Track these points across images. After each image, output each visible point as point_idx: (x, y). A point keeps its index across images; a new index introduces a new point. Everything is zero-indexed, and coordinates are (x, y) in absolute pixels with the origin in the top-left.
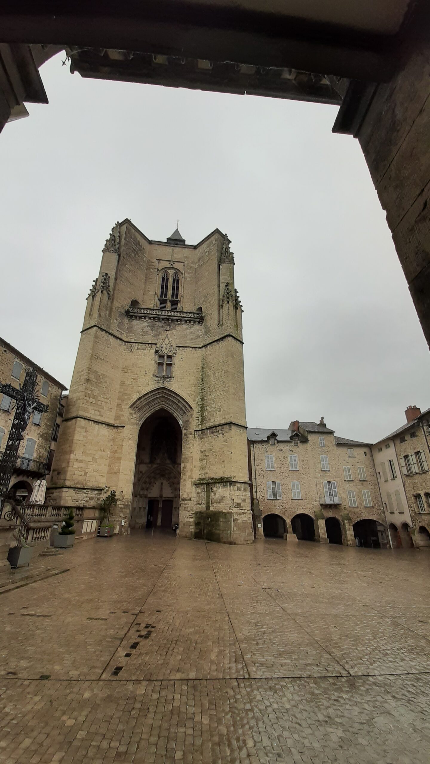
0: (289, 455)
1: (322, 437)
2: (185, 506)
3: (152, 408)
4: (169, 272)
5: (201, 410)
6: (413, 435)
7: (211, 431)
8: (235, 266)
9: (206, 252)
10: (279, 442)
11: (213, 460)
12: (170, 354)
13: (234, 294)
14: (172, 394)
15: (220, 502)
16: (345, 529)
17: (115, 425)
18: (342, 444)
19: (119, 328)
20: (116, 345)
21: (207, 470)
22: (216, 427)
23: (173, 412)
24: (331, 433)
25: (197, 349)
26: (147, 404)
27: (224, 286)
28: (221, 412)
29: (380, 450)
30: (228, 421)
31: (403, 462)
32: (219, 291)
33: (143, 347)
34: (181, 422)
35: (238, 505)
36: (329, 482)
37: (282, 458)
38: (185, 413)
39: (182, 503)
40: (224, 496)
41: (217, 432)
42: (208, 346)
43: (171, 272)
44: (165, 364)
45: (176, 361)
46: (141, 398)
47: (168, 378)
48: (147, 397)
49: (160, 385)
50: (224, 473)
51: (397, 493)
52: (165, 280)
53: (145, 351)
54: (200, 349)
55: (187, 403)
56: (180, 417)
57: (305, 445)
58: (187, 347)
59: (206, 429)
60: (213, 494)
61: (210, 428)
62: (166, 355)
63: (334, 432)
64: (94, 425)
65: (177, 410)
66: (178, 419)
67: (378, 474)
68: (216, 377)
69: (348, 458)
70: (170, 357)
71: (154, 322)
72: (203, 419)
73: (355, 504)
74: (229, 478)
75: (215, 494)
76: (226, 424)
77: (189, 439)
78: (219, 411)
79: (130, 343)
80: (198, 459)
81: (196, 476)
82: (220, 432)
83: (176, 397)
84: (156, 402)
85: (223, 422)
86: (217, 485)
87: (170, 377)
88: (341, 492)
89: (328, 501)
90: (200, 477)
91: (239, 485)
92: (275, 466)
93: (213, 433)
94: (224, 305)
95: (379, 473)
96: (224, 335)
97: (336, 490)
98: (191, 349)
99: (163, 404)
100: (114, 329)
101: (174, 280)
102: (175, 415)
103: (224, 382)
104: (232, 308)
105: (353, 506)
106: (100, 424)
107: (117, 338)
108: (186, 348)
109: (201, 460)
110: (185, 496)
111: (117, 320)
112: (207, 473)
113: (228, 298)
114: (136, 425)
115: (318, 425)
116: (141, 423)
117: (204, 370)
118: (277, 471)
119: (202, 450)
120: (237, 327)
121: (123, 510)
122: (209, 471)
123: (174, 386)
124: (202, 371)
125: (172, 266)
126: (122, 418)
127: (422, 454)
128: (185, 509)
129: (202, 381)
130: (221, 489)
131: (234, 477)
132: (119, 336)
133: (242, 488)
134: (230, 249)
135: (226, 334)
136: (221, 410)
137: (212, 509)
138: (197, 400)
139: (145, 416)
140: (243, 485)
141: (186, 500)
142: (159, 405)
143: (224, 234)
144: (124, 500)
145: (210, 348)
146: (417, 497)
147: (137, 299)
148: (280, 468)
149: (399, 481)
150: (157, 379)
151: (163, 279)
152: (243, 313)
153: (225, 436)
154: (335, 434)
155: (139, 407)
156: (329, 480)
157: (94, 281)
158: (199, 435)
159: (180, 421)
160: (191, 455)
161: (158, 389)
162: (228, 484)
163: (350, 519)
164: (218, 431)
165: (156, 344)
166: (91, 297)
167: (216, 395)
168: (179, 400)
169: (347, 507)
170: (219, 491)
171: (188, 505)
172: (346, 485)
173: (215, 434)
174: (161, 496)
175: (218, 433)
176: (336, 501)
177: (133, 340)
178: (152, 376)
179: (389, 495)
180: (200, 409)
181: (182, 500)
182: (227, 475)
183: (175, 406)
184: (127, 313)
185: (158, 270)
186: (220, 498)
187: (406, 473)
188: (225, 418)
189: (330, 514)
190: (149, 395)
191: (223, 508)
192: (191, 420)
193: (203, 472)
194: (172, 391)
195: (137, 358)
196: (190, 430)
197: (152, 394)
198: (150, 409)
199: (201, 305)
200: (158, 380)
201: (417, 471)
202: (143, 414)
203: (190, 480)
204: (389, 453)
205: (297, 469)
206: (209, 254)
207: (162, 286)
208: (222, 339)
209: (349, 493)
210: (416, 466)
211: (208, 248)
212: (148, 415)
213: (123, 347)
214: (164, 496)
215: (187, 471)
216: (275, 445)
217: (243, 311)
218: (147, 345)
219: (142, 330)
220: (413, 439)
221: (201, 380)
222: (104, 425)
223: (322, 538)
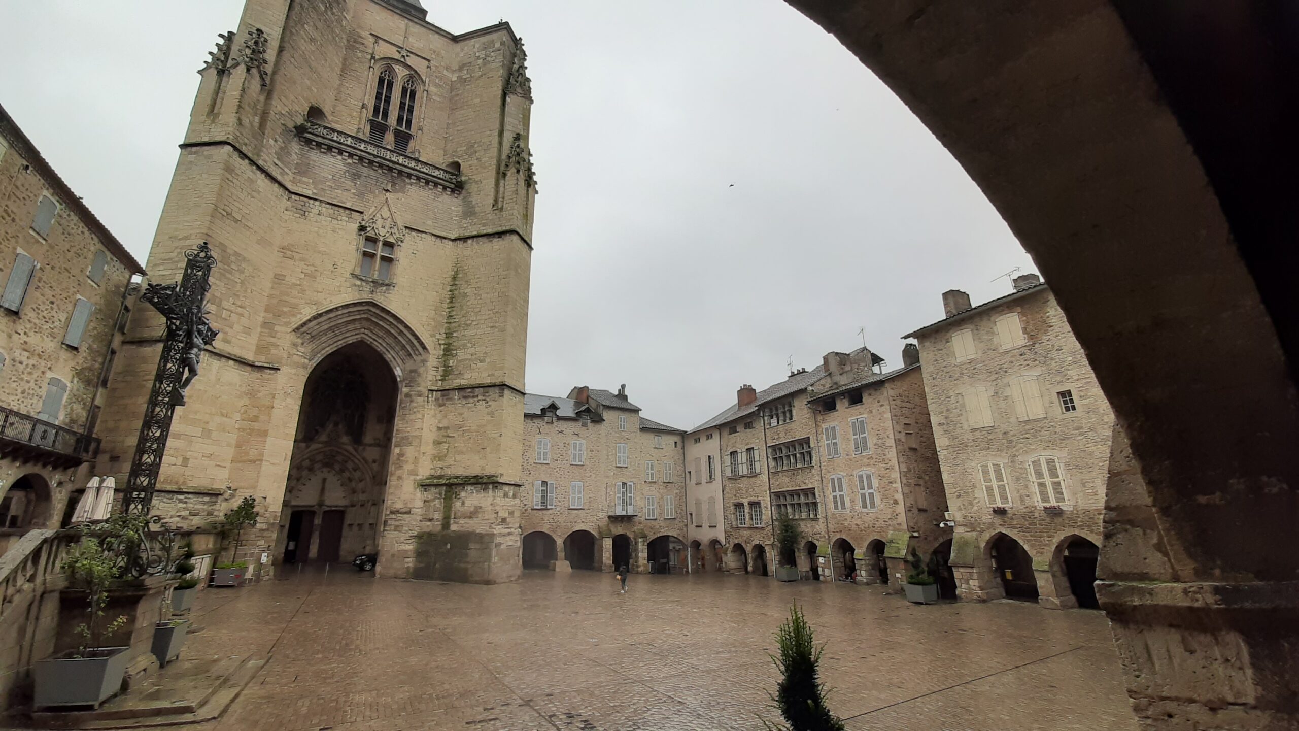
0: (572, 440)
1: (622, 417)
2: (397, 523)
3: (340, 338)
4: (397, 70)
5: (444, 355)
6: (748, 426)
7: (462, 393)
8: (532, 106)
9: (478, 58)
10: (560, 418)
11: (463, 445)
12: (391, 240)
13: (526, 157)
14: (387, 317)
15: (471, 515)
16: (636, 550)
17: (257, 364)
18: (650, 429)
19: (278, 159)
20: (270, 196)
21: (450, 461)
22: (473, 388)
23: (384, 350)
24: (636, 411)
25: (446, 241)
26: (330, 329)
27: (511, 139)
28: (486, 364)
29: (697, 440)
30: (498, 381)
31: (728, 460)
32: (500, 143)
33: (331, 211)
34: (398, 372)
35: (504, 520)
36: (624, 484)
37: (561, 445)
38: (410, 355)
39: (391, 519)
40: (481, 507)
41: (474, 397)
42: (470, 241)
43: (401, 72)
44: (378, 256)
45: (401, 255)
46: (320, 315)
47: (383, 285)
48: (331, 315)
49: (366, 297)
50: (483, 468)
51: (712, 500)
52: (385, 83)
53: (336, 222)
54: (450, 243)
55: (417, 338)
56: (399, 361)
57: (598, 426)
58: (426, 233)
59: (454, 389)
60: (458, 504)
61: (461, 389)
62: (381, 239)
63: (641, 410)
64: (211, 360)
65: (392, 348)
66: (393, 364)
67: (688, 474)
68: (480, 301)
69: (653, 450)
70: (388, 245)
71: (360, 166)
72: (447, 372)
73: (653, 516)
74: (494, 476)
75: (463, 503)
76: (494, 386)
77: (415, 404)
78: (481, 361)
79: (302, 198)
80: (431, 441)
81: (425, 471)
82: (480, 398)
83: (395, 323)
84: (351, 327)
85: (488, 381)
86: (469, 488)
87: (387, 285)
88: (638, 498)
89: (619, 512)
90: (433, 472)
91: (506, 488)
92: (549, 456)
93: (465, 397)
94: (509, 173)
95: (690, 472)
96: (504, 229)
97: (632, 495)
98: (433, 238)
99: (364, 333)
100: (267, 159)
101: (404, 90)
102: (388, 357)
103: (497, 312)
104: (522, 183)
105: (651, 518)
106: (223, 360)
107: (274, 180)
108: (424, 235)
109: (437, 443)
110: (399, 505)
111: (276, 141)
112: (449, 467)
113: (518, 163)
114: (304, 367)
115: (616, 396)
116: (314, 363)
117: (457, 283)
118: (551, 465)
119: (441, 426)
120: (527, 220)
121: (266, 534)
122: (452, 463)
123: (394, 302)
124: (452, 283)
125: (402, 60)
126: (273, 351)
127: (756, 452)
128: (397, 528)
129: (451, 302)
130: (475, 495)
131: (502, 475)
132: (279, 178)
133: (511, 494)
134: (526, 71)
135: (508, 228)
136: (488, 360)
137: (454, 527)
138: (438, 336)
139: (323, 352)
140: (512, 487)
141: (401, 513)
142: (356, 334)
143: (518, 38)
144: (267, 515)
145: (472, 245)
146: (739, 506)
147: (321, 107)
148: (557, 460)
149: (717, 485)
150: (358, 283)
151: (381, 81)
152: (536, 195)
153: (490, 406)
154: (641, 414)
155: (313, 334)
156: (625, 481)
157: (221, 36)
158: (437, 399)
159: (398, 368)
160: (417, 433)
161: (360, 304)
162: (491, 486)
163: (644, 536)
164: (478, 396)
165: (362, 213)
166: (213, 72)
167: (479, 332)
168: (401, 331)
169: (643, 519)
170: (471, 498)
171: (403, 522)
172: (646, 488)
173: (471, 400)
174: (321, 504)
175: (476, 399)
176: (630, 512)
177: (309, 193)
178: (348, 275)
179: (698, 503)
180: (442, 353)
181: (392, 512)
182: (489, 471)
183: (390, 340)
184: (300, 131)
185: (373, 58)
186: (472, 509)
187: (730, 475)
188: (493, 375)
189: (618, 530)
190: (340, 312)
191: (477, 526)
192: (421, 370)
193: (440, 464)
194: (388, 312)
195: (317, 233)
196: (419, 389)
197: (346, 311)
198: (336, 339)
199: (459, 157)
200: (362, 286)
201: (745, 473)
202: (320, 348)
203: (412, 478)
204: (711, 446)
205: (582, 463)
206: (484, 64)
207: (379, 94)
208: (500, 234)
209: (649, 499)
210: (745, 466)
211: (483, 52)
212: (329, 350)
213: (285, 202)
214: (328, 502)
215: (407, 462)
216: (552, 423)
217: (537, 192)
218: (341, 210)
219: (330, 177)
220: (748, 430)
221: (448, 301)
222: (231, 363)
223: (605, 565)
